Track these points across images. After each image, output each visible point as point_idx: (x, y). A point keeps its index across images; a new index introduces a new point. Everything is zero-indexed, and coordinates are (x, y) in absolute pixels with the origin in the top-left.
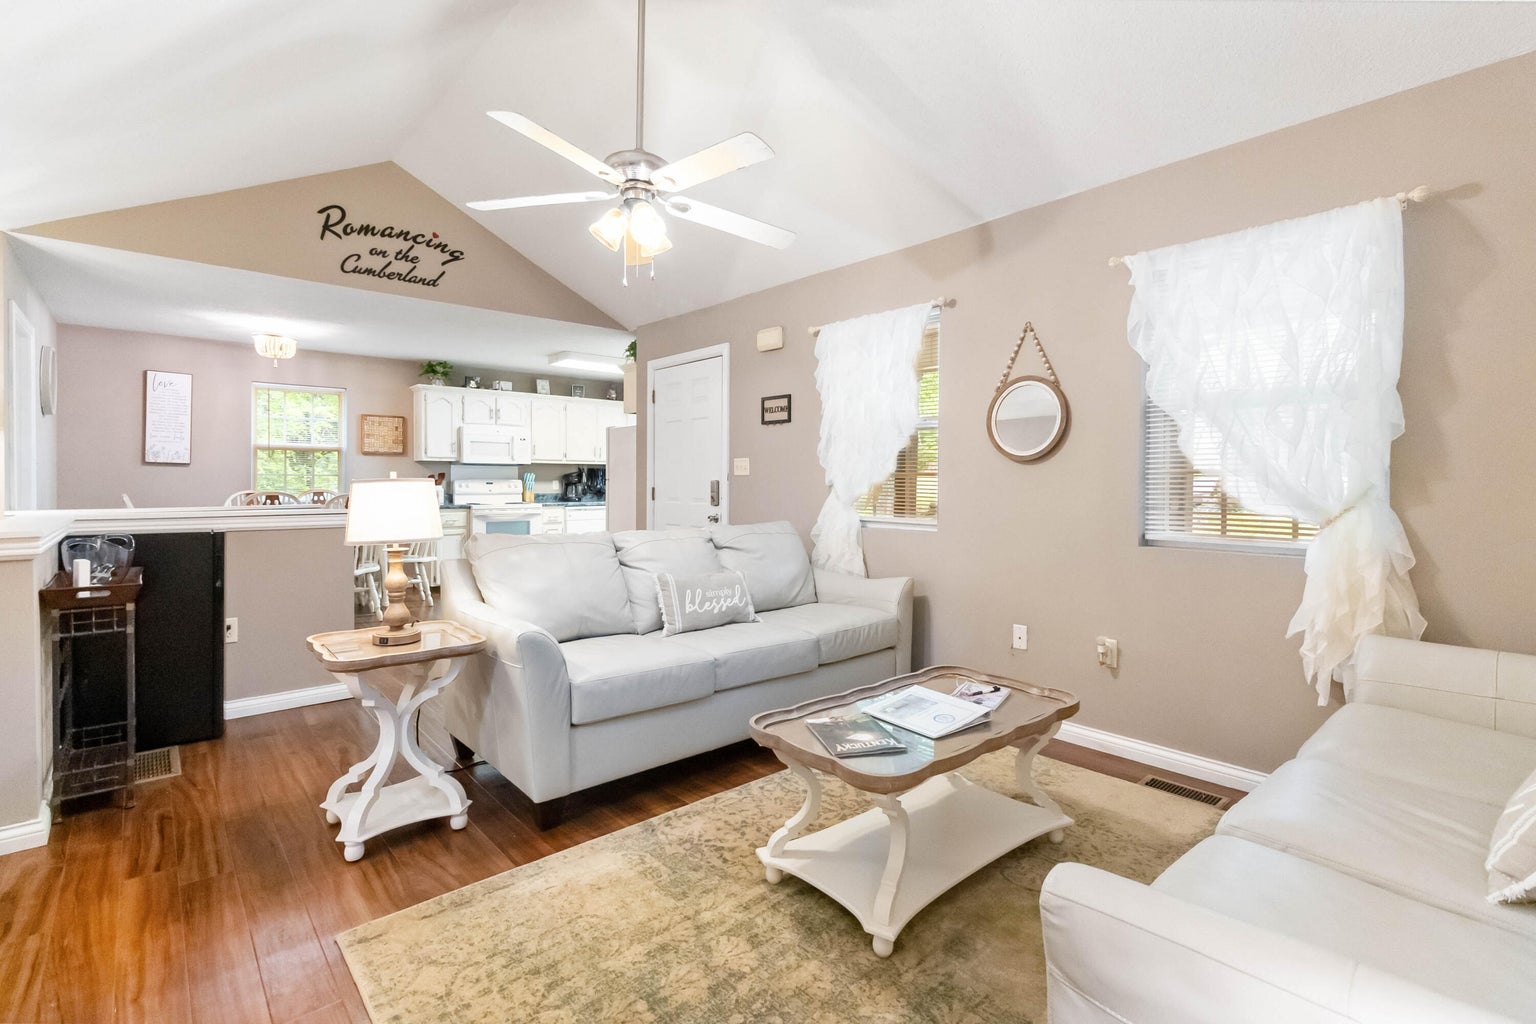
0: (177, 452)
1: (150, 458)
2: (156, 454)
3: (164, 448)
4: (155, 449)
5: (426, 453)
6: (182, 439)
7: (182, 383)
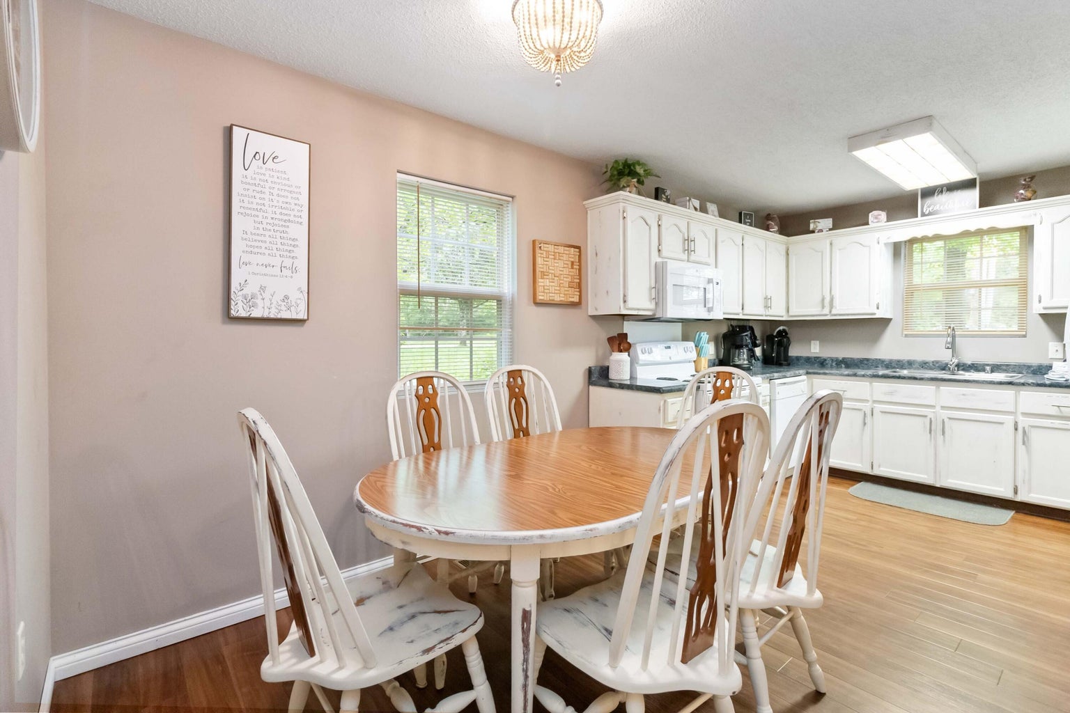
0: (286, 297)
1: (239, 309)
2: (250, 300)
3: (263, 289)
4: (247, 291)
5: (625, 302)
6: (294, 270)
7: (294, 156)
